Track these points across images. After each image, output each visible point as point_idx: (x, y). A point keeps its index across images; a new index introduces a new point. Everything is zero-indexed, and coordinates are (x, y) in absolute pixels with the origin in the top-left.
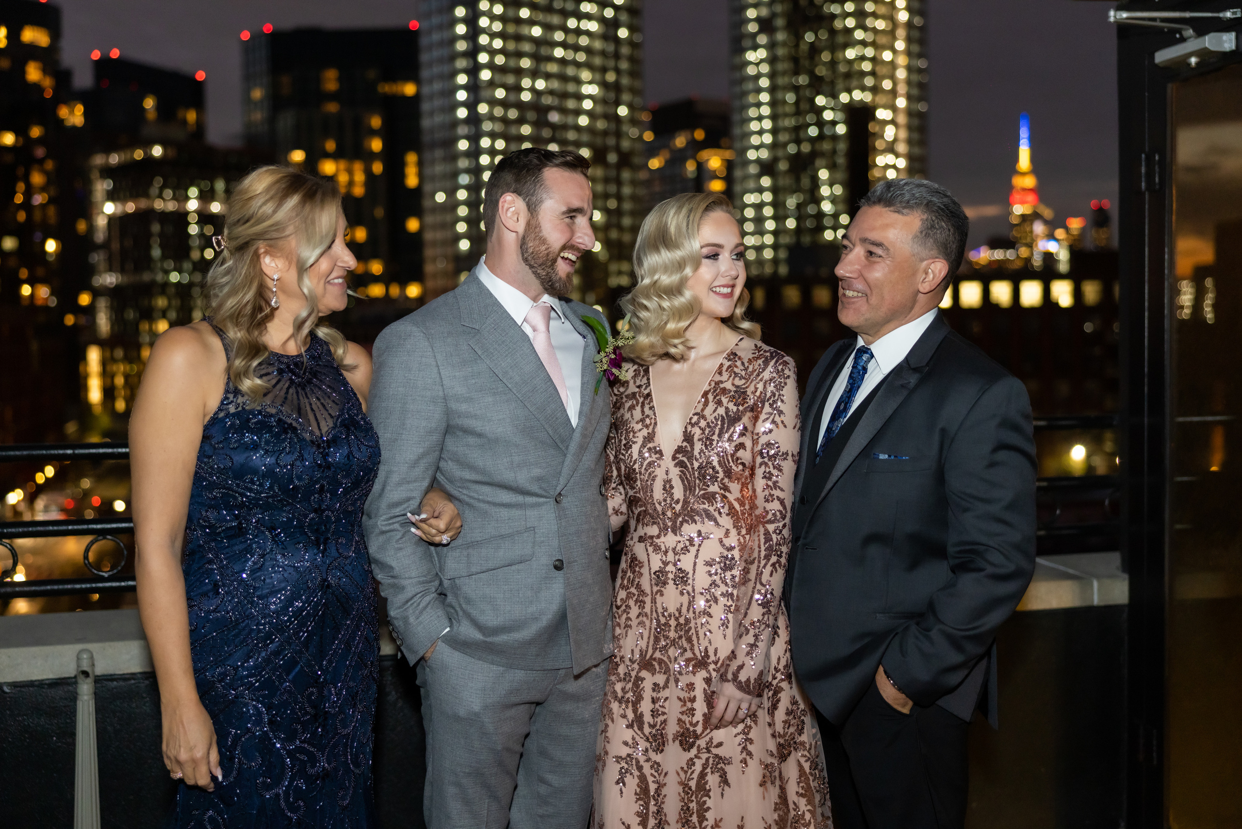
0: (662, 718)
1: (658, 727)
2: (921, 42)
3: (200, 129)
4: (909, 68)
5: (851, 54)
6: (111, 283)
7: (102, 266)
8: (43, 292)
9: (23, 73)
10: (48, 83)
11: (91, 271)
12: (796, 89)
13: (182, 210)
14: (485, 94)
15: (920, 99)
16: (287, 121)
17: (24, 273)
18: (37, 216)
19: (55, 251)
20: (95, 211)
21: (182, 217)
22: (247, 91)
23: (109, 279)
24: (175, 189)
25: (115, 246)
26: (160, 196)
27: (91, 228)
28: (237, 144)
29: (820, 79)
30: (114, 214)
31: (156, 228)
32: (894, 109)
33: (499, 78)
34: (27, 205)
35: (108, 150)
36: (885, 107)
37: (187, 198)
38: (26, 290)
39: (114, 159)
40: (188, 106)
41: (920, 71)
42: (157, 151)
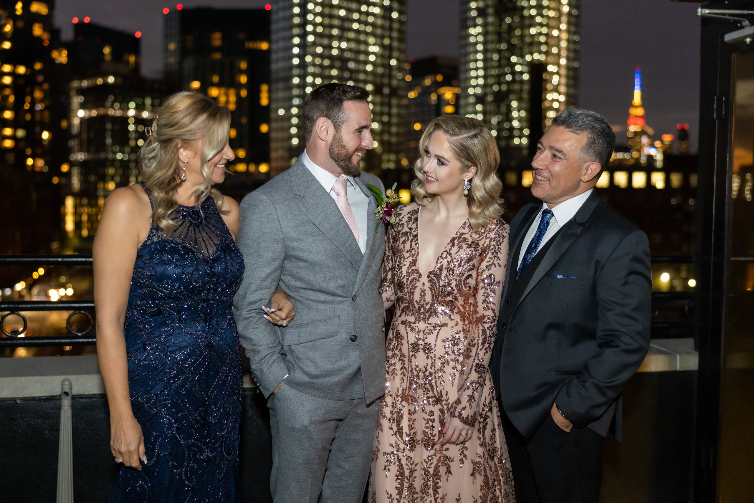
0: (413, 431)
1: (411, 436)
2: (577, 25)
3: (137, 67)
4: (568, 41)
5: (533, 31)
6: (81, 159)
7: (76, 148)
8: (40, 163)
9: (31, 30)
10: (46, 36)
11: (69, 151)
12: (499, 51)
13: (125, 116)
14: (310, 50)
15: (574, 60)
16: (189, 63)
17: (29, 151)
18: (38, 117)
19: (48, 139)
20: (72, 115)
21: (125, 120)
22: (166, 45)
23: (80, 156)
24: (121, 103)
25: (84, 136)
26: (112, 107)
27: (70, 125)
28: (159, 76)
29: (514, 46)
30: (84, 117)
31: (109, 126)
32: (559, 65)
33: (319, 40)
34: (32, 110)
35: (81, 78)
36: (553, 64)
37: (128, 109)
38: (30, 162)
39: (85, 84)
40: (130, 52)
41: (575, 42)
42: (111, 80)
